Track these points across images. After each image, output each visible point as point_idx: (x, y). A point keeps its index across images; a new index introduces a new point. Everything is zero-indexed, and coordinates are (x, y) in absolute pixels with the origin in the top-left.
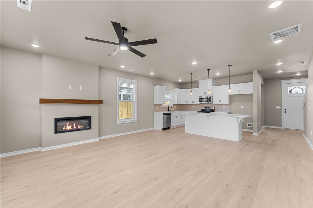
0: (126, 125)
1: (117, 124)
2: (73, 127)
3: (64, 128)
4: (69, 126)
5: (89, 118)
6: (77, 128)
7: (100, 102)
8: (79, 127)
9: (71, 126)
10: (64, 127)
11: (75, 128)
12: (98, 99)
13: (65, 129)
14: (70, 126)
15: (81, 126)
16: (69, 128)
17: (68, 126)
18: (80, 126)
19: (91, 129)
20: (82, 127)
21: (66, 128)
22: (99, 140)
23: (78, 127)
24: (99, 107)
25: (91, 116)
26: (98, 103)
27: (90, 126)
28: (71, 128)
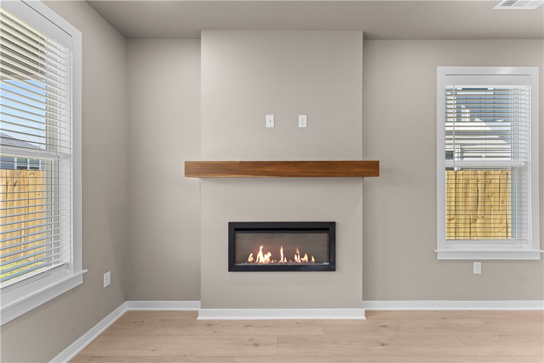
0: (477, 269)
1: (439, 258)
2: (275, 256)
3: (250, 259)
4: (264, 253)
5: (328, 229)
6: (291, 261)
7: (369, 169)
8: (297, 259)
9: (269, 254)
10: (251, 255)
11: (283, 260)
12: (359, 157)
13: (253, 262)
14: (266, 253)
15: (306, 258)
16: (264, 258)
17: (260, 254)
18: (302, 256)
19: (334, 270)
20: (310, 259)
21: (255, 257)
22: (367, 313)
23: (294, 260)
24: (365, 190)
25: (334, 223)
26: (362, 175)
27: (332, 261)
28: (271, 258)
